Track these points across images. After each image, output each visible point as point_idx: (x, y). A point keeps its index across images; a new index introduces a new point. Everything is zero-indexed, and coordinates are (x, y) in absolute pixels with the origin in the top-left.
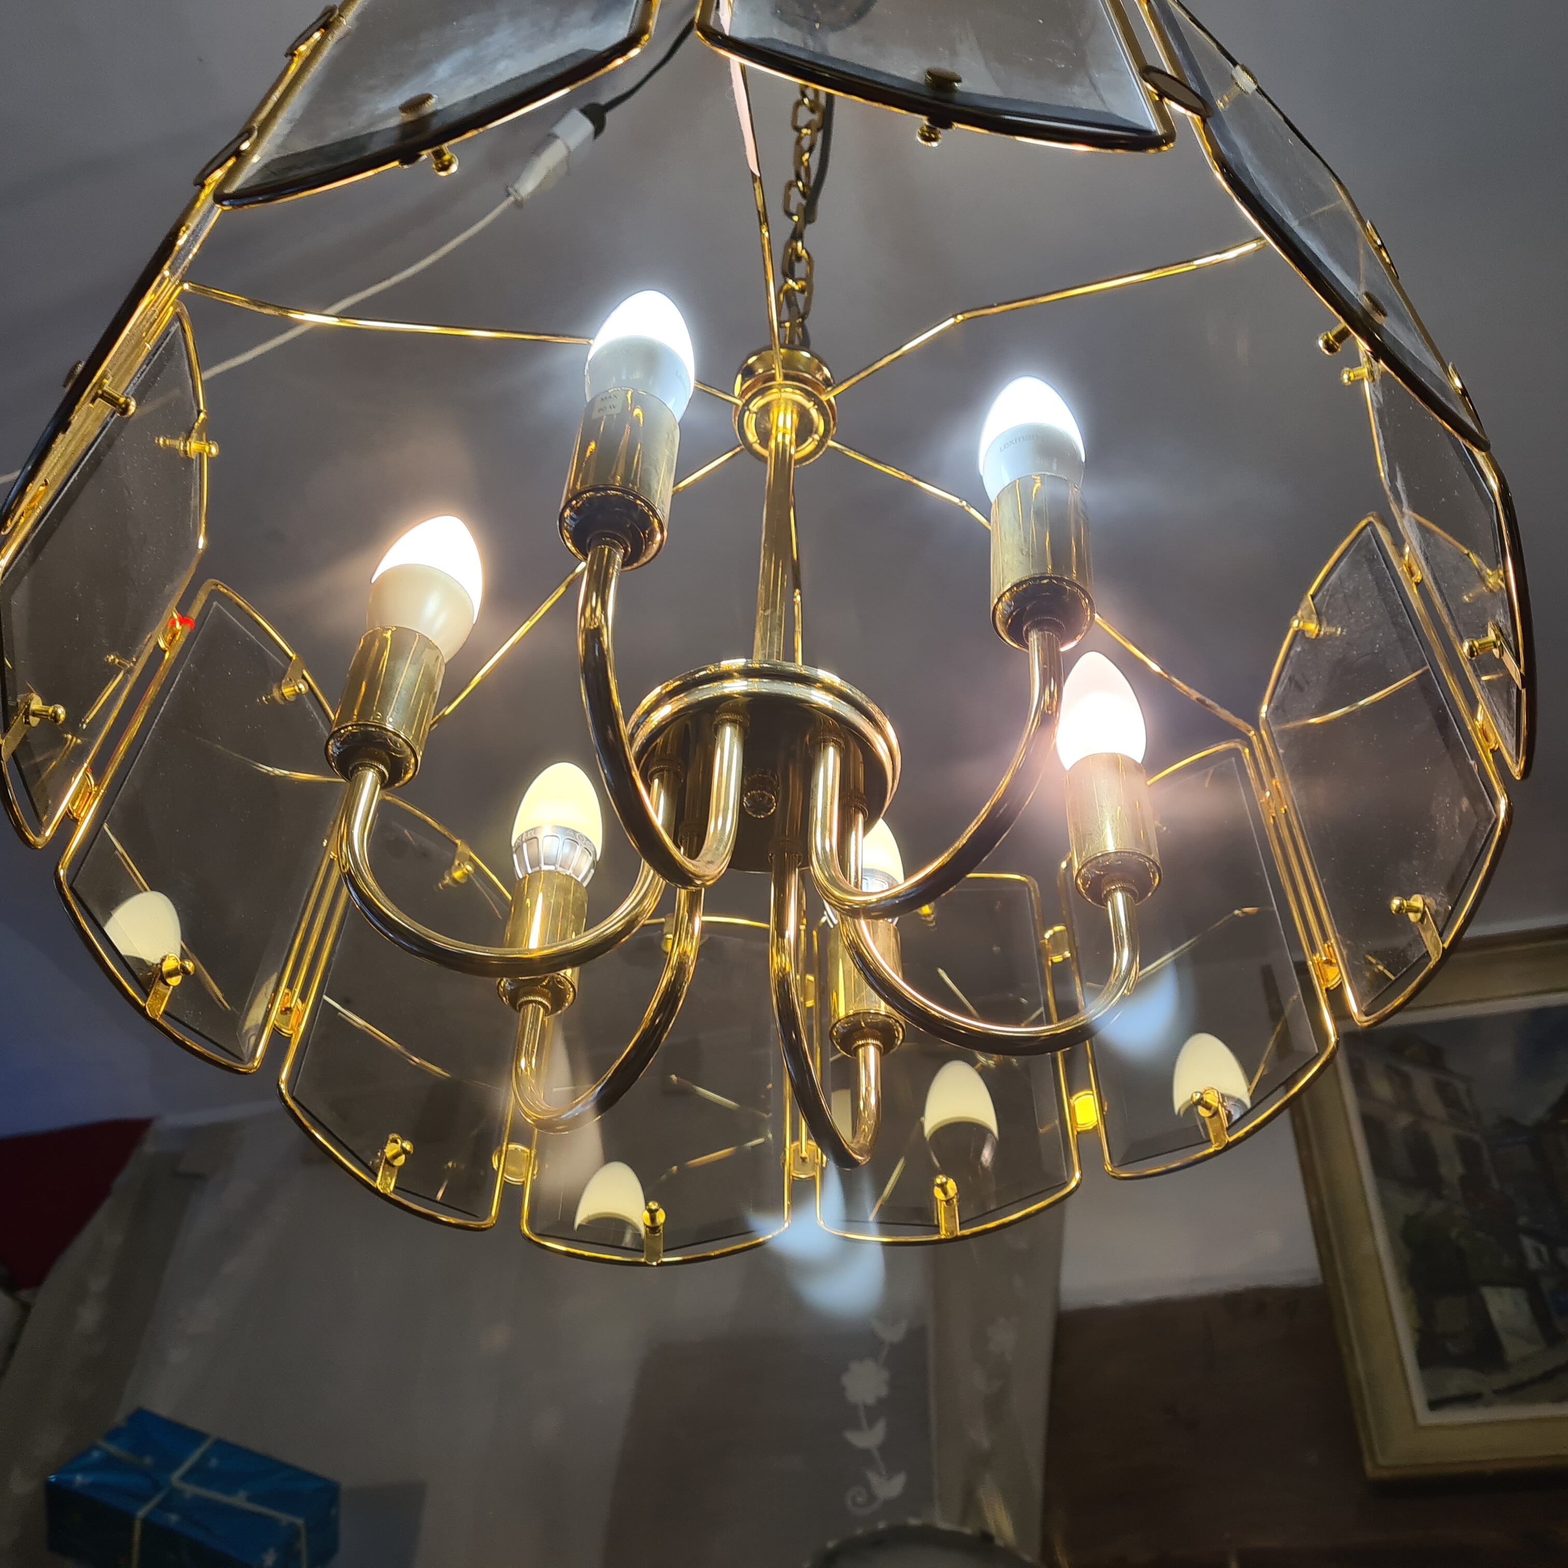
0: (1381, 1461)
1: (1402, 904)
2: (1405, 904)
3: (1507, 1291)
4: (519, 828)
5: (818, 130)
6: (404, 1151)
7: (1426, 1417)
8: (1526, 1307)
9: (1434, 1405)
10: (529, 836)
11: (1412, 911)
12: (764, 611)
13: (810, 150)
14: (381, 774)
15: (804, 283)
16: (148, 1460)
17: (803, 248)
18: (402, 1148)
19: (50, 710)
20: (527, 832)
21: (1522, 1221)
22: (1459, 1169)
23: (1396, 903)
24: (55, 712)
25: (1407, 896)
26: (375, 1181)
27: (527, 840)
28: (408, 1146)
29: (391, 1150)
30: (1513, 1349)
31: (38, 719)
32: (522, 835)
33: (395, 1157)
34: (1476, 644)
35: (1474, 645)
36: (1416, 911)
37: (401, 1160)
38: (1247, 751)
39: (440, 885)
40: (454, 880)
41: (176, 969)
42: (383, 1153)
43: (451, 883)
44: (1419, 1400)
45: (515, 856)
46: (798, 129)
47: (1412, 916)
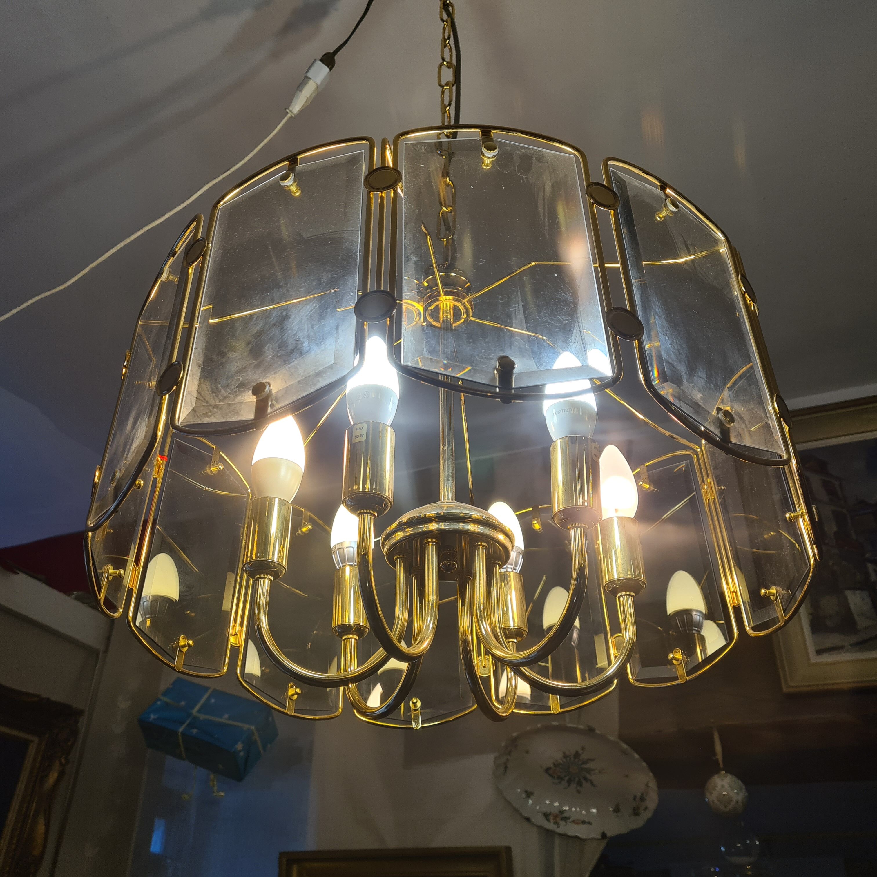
0: (791, 684)
1: (766, 593)
2: (767, 592)
3: (858, 592)
4: (333, 542)
5: (453, 85)
6: (297, 693)
7: (814, 659)
8: (868, 600)
9: (819, 652)
10: (339, 547)
11: (771, 595)
12: (444, 447)
13: (450, 105)
14: (271, 580)
15: (451, 208)
16: (183, 703)
17: (450, 180)
18: (296, 692)
19: (118, 572)
20: (338, 544)
21: (867, 555)
22: (835, 528)
23: (763, 591)
24: (120, 573)
25: (768, 588)
26: (286, 709)
27: (338, 549)
28: (298, 690)
29: (291, 692)
30: (862, 623)
31: (112, 577)
32: (335, 545)
33: (293, 695)
34: (792, 515)
35: (791, 516)
36: (774, 595)
37: (296, 697)
38: (695, 456)
39: (297, 534)
40: (302, 532)
41: (185, 645)
42: (287, 693)
43: (301, 534)
44: (811, 649)
45: (333, 555)
46: (442, 86)
47: (772, 597)
